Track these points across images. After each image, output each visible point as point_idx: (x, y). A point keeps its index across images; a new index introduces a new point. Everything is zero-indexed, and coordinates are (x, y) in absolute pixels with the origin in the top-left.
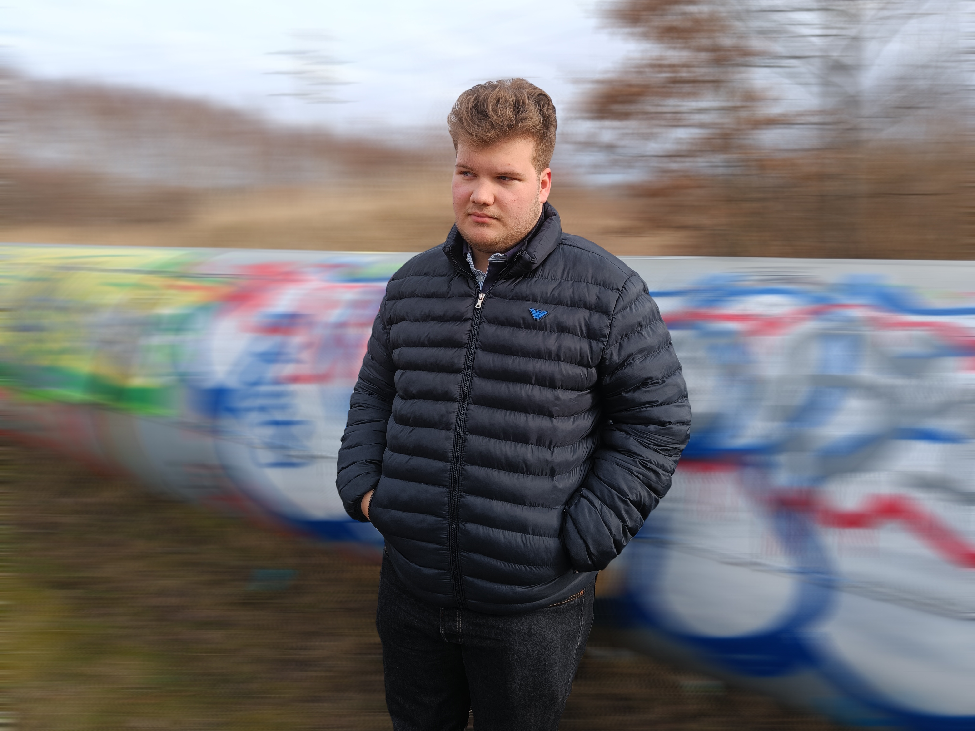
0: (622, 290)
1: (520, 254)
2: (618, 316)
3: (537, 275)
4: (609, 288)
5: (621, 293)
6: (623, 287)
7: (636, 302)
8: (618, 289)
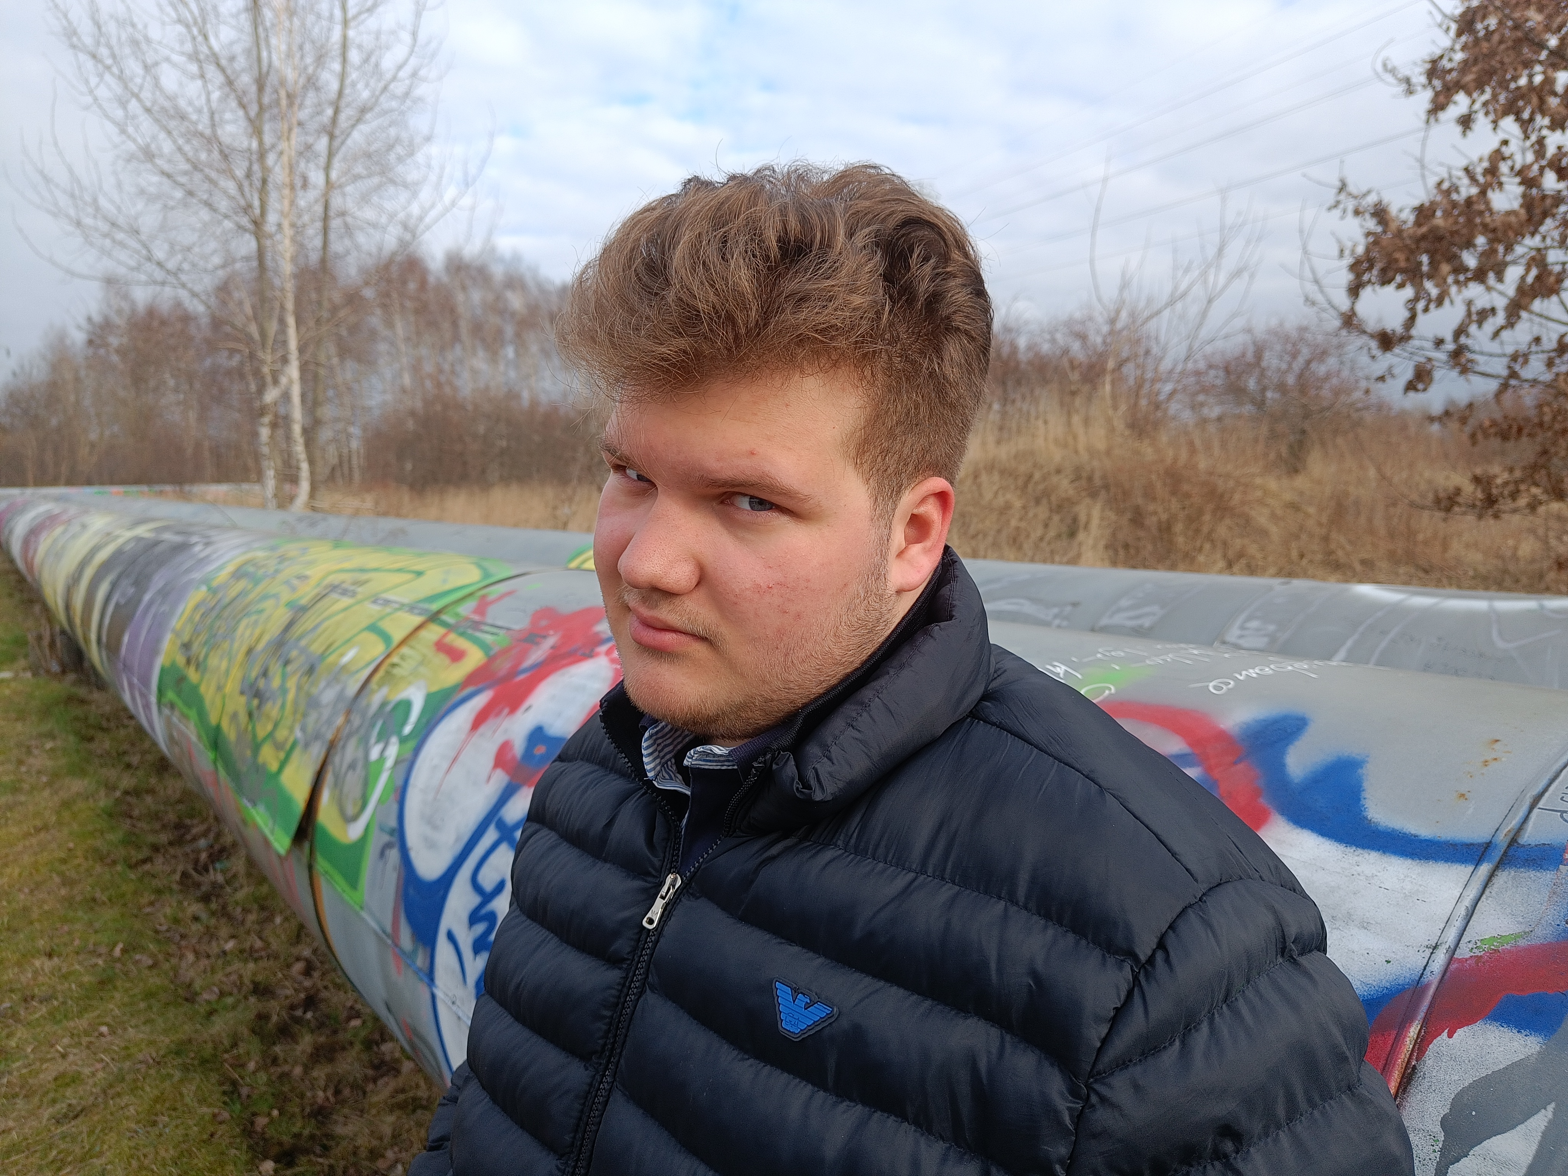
0: (1151, 960)
1: (765, 762)
2: (1110, 1086)
3: (842, 838)
4: (1097, 943)
5: (1146, 971)
6: (1161, 945)
7: (1221, 1015)
8: (1132, 955)
